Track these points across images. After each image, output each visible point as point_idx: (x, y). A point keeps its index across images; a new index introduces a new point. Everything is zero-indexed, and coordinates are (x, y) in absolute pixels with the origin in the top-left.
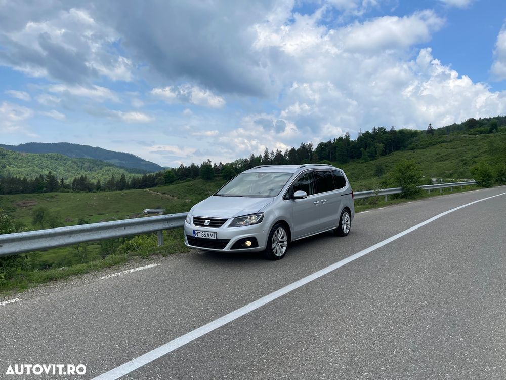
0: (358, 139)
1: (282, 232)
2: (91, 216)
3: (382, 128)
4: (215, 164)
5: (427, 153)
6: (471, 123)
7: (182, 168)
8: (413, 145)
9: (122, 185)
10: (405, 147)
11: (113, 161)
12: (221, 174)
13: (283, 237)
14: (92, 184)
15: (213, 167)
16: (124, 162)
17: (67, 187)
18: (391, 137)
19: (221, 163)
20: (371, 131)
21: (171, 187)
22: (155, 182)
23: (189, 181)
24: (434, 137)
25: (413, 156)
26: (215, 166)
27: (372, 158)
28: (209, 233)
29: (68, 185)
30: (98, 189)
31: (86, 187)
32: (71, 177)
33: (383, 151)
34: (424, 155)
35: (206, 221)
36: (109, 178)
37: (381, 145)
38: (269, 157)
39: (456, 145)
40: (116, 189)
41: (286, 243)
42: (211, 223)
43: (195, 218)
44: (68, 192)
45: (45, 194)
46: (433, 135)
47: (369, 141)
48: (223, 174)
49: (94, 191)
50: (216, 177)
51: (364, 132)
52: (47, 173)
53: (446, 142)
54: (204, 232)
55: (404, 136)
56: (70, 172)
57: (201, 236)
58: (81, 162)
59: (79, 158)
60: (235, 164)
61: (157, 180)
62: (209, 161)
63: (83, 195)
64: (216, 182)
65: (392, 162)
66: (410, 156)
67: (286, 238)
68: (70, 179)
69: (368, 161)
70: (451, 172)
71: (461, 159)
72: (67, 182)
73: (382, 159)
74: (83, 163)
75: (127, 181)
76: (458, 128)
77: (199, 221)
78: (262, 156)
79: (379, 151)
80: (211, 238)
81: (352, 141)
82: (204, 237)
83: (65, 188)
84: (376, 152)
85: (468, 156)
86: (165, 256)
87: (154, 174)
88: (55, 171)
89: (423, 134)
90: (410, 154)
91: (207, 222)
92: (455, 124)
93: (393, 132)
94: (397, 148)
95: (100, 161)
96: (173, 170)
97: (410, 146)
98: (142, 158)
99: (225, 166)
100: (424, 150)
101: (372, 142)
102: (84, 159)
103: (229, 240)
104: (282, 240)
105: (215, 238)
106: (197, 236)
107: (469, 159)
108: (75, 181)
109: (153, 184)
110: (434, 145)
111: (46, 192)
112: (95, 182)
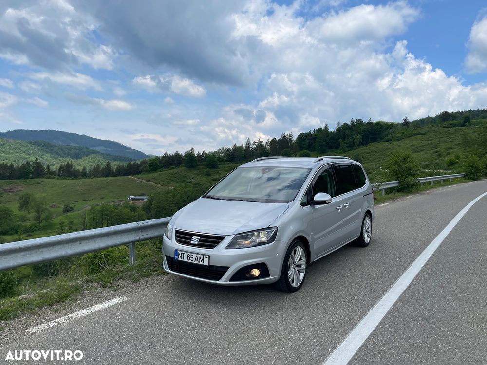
0: (337, 130)
1: (300, 251)
2: (77, 201)
3: (360, 120)
4: (199, 152)
5: (402, 144)
6: (445, 117)
7: (166, 157)
8: (390, 137)
9: (107, 172)
10: (382, 139)
11: (98, 149)
12: (204, 163)
13: (300, 259)
14: (78, 171)
15: (196, 155)
16: (110, 150)
17: (53, 173)
18: (368, 128)
19: (204, 152)
20: (349, 123)
21: (155, 175)
22: (140, 170)
23: (173, 168)
24: (410, 129)
25: (389, 147)
26: (198, 155)
27: (350, 149)
28: (198, 256)
29: (54, 171)
30: (83, 176)
31: (71, 174)
32: (58, 163)
33: (360, 142)
34: (400, 146)
35: (194, 237)
36: (94, 165)
37: (359, 136)
38: (251, 147)
39: (431, 137)
40: (102, 176)
41: (304, 266)
42: (200, 240)
43: (177, 232)
44: (54, 178)
45: (31, 180)
46: (408, 127)
47: (348, 132)
48: (205, 163)
49: (80, 177)
50: (199, 165)
51: (342, 124)
52: (33, 159)
53: (421, 134)
54: (190, 253)
55: (380, 128)
56: (56, 158)
57: (186, 260)
58: (67, 149)
59: (65, 145)
60: (218, 153)
61: (141, 168)
62: (193, 149)
63: (69, 181)
64: (198, 171)
65: (370, 153)
66: (386, 147)
67: (304, 259)
68: (57, 165)
69: (346, 152)
70: (427, 163)
71: (435, 150)
72: (54, 168)
73: (360, 149)
74: (69, 150)
75: (112, 168)
76: (432, 121)
77: (184, 237)
78: (244, 145)
79: (357, 142)
80: (201, 263)
81: (331, 132)
82: (190, 261)
83: (51, 174)
84: (354, 143)
85: (442, 148)
86: (136, 281)
87: (138, 162)
88: (42, 158)
89: (399, 126)
90: (387, 146)
91: (195, 240)
92: (429, 117)
93: (370, 124)
94: (374, 140)
95: (87, 148)
96: (157, 158)
97: (387, 138)
98: (127, 146)
99: (208, 154)
100: (400, 141)
101: (350, 134)
102: (70, 146)
103: (228, 268)
104: (300, 263)
105: (207, 264)
106: (180, 259)
107: (442, 151)
108: (61, 167)
109: (137, 171)
110: (409, 137)
111: (32, 178)
112: (80, 168)
